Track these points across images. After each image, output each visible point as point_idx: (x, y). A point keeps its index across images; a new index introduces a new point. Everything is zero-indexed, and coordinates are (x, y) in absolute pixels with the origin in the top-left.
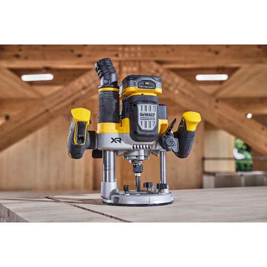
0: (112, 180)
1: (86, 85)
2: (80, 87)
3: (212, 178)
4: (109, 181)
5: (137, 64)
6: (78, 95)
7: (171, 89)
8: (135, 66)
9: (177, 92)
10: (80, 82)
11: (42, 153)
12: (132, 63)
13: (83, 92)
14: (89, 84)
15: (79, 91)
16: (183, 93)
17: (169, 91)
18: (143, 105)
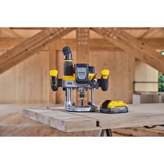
1: (53, 32)
2: (49, 34)
3: (139, 96)
4: (68, 101)
6: (47, 39)
7: (111, 35)
9: (115, 37)
10: (49, 30)
11: (20, 77)
13: (51, 37)
14: (55, 32)
15: (48, 37)
16: (120, 38)
17: (110, 37)
18: (80, 68)
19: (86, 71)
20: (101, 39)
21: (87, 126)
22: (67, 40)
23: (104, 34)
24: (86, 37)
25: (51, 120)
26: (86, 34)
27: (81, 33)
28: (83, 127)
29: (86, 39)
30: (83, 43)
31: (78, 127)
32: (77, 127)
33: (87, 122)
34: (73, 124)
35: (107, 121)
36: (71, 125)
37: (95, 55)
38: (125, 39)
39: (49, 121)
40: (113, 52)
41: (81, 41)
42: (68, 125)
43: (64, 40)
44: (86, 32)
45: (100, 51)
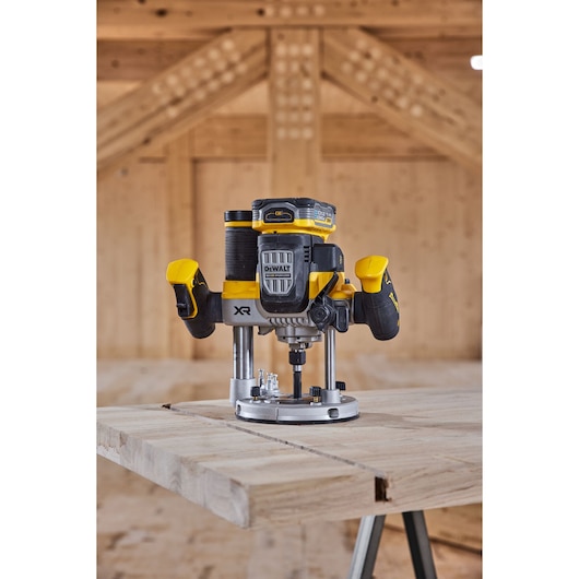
1: (180, 92)
2: (165, 100)
5: (315, 34)
6: (159, 120)
7: (403, 103)
8: (307, 41)
9: (417, 111)
10: (164, 85)
12: (301, 33)
13: (173, 112)
14: (189, 92)
15: (162, 109)
16: (434, 114)
17: (397, 109)
18: (271, 253)
19: (291, 265)
20: (362, 116)
21: (335, 500)
22: (234, 118)
23: (375, 99)
24: (306, 109)
25: (185, 471)
26: (308, 100)
27: (288, 94)
28: (319, 504)
29: (308, 117)
30: (294, 134)
31: (299, 507)
32: (293, 507)
33: (337, 484)
34: (278, 497)
35: (419, 477)
36: (269, 498)
37: (341, 177)
38: (456, 118)
39: (177, 474)
40: (405, 165)
41: (289, 125)
42: (257, 500)
43: (221, 118)
44: (308, 92)
45: (358, 159)
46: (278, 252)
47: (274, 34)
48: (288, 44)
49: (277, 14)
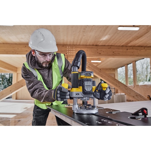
0: (76, 104)
4: (76, 105)
18: (87, 82)
19: (91, 85)
46: (88, 82)
47: (68, 56)
48: (70, 58)
49: (69, 54)
